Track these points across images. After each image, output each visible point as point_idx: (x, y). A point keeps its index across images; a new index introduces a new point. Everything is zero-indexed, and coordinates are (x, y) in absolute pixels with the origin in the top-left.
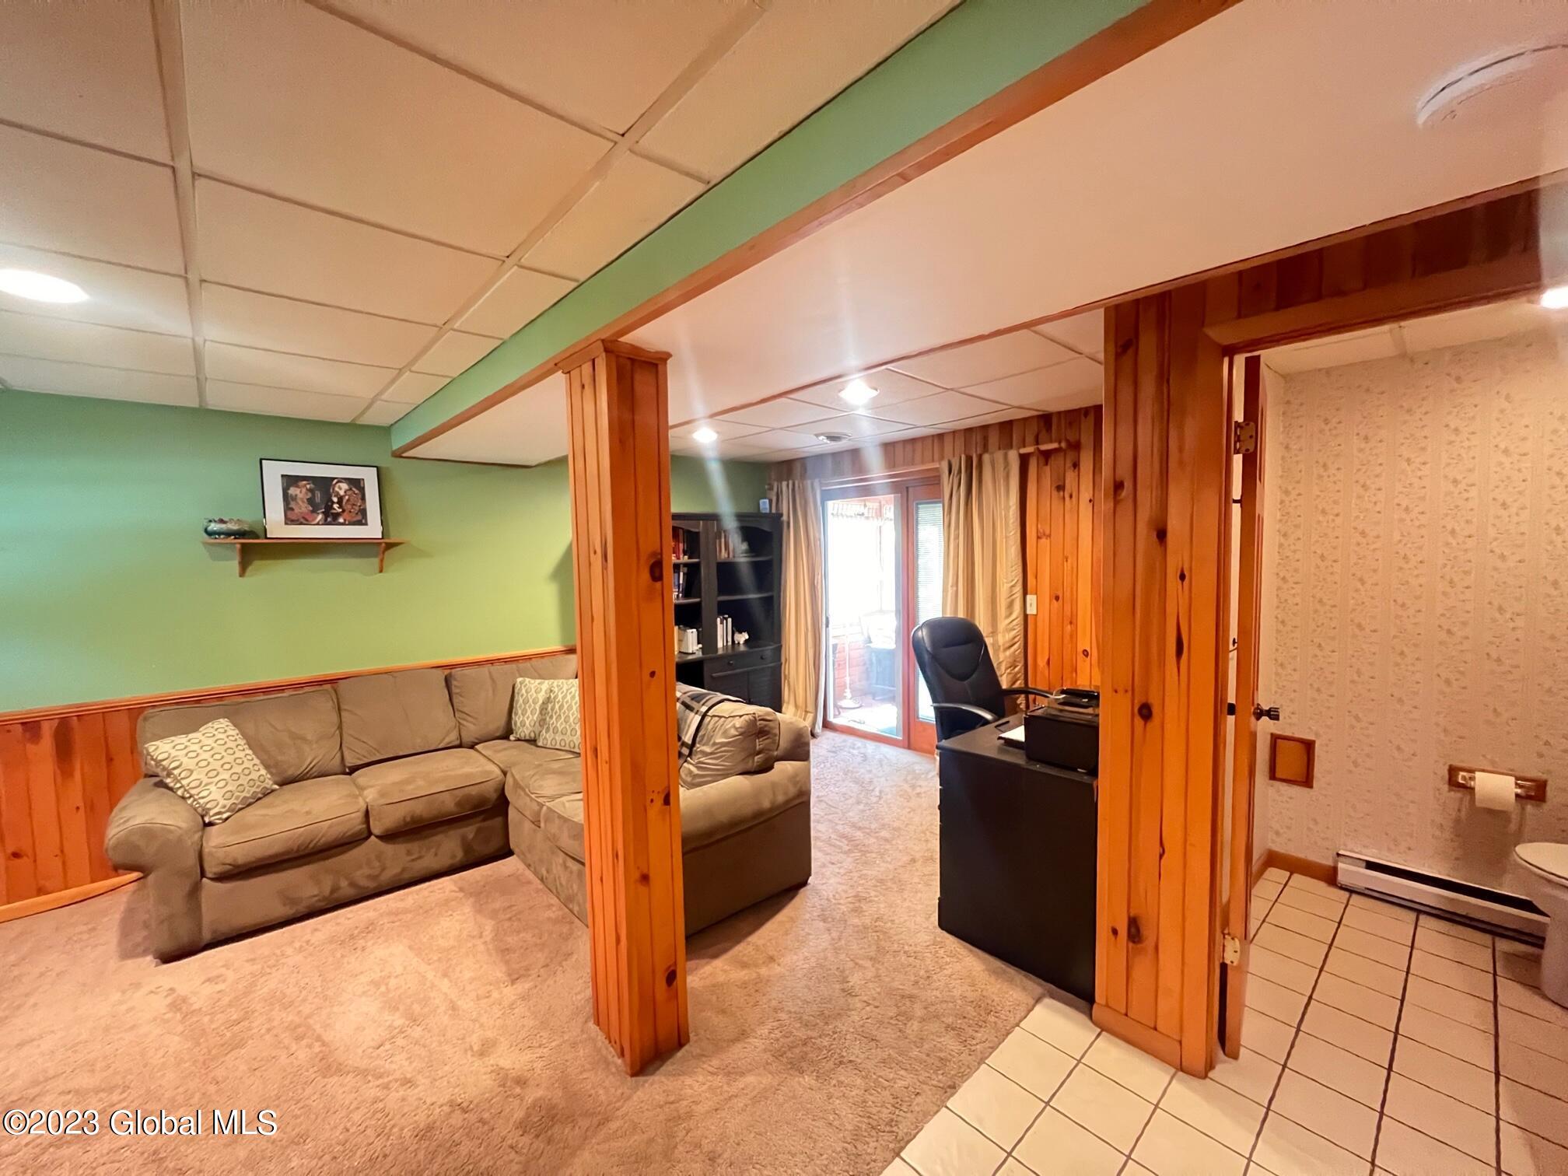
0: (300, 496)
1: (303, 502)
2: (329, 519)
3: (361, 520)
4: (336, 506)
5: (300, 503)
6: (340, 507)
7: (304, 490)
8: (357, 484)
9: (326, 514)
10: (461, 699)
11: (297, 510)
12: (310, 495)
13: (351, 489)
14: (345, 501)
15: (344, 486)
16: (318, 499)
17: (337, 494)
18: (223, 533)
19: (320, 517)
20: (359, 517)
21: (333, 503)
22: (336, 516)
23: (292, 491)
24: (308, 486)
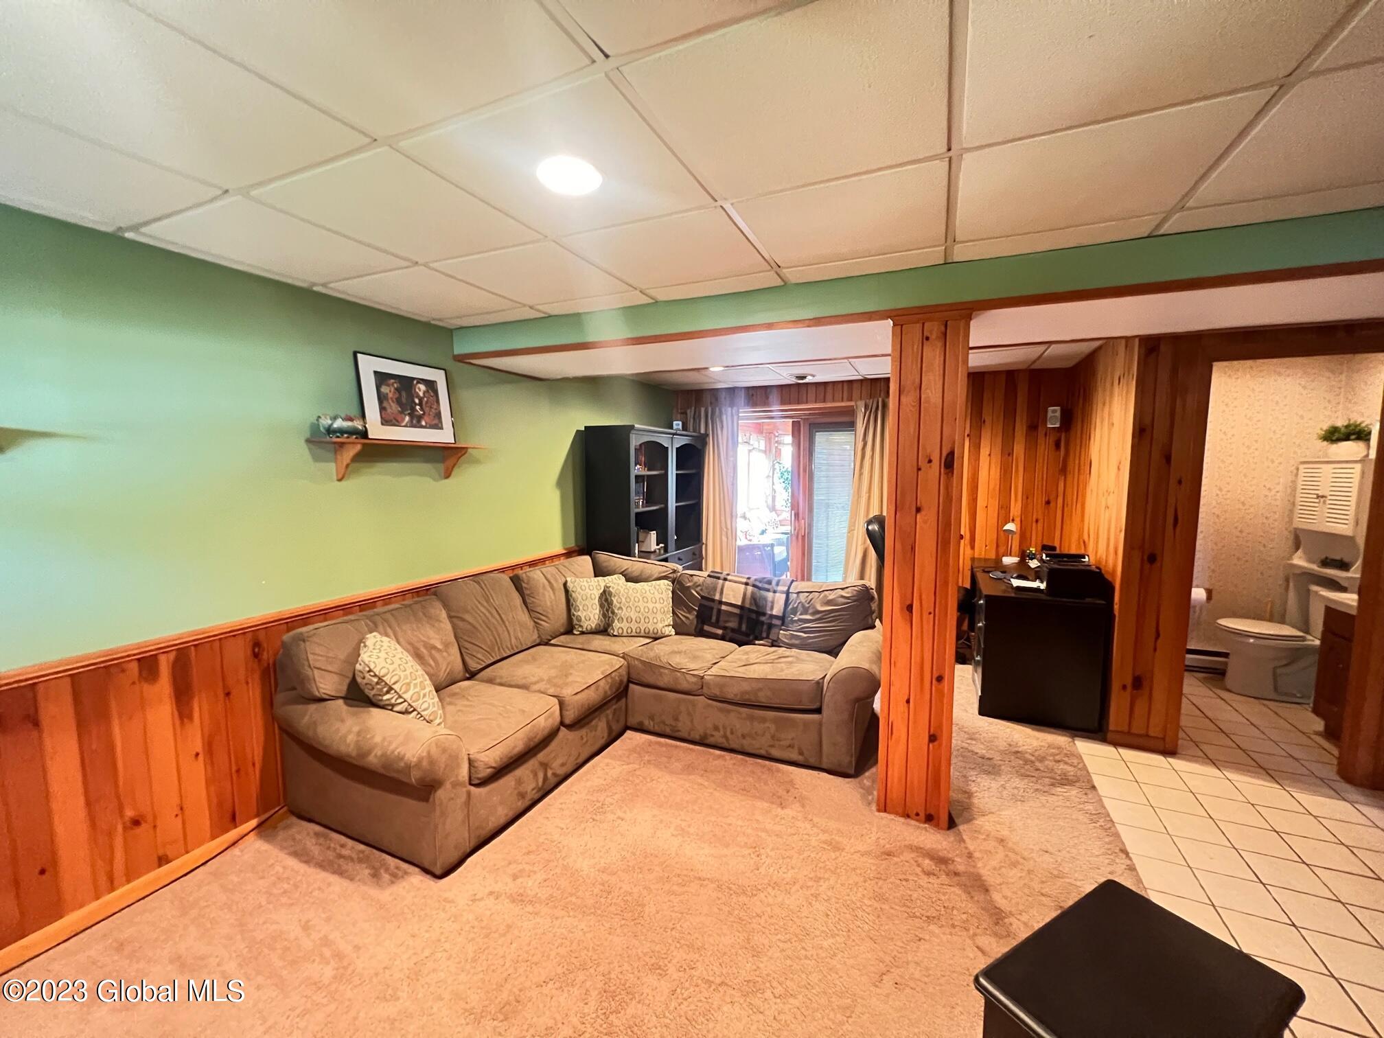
0: (390, 395)
1: (393, 401)
2: (414, 422)
3: (438, 426)
4: (418, 407)
5: (390, 401)
6: (422, 409)
7: (393, 389)
8: (431, 385)
9: (411, 415)
10: (532, 599)
11: (389, 410)
12: (397, 395)
13: (428, 391)
14: (424, 403)
15: (422, 387)
16: (404, 400)
17: (418, 396)
18: (346, 432)
19: (407, 418)
20: (436, 421)
21: (416, 404)
22: (420, 418)
23: (384, 389)
24: (395, 385)
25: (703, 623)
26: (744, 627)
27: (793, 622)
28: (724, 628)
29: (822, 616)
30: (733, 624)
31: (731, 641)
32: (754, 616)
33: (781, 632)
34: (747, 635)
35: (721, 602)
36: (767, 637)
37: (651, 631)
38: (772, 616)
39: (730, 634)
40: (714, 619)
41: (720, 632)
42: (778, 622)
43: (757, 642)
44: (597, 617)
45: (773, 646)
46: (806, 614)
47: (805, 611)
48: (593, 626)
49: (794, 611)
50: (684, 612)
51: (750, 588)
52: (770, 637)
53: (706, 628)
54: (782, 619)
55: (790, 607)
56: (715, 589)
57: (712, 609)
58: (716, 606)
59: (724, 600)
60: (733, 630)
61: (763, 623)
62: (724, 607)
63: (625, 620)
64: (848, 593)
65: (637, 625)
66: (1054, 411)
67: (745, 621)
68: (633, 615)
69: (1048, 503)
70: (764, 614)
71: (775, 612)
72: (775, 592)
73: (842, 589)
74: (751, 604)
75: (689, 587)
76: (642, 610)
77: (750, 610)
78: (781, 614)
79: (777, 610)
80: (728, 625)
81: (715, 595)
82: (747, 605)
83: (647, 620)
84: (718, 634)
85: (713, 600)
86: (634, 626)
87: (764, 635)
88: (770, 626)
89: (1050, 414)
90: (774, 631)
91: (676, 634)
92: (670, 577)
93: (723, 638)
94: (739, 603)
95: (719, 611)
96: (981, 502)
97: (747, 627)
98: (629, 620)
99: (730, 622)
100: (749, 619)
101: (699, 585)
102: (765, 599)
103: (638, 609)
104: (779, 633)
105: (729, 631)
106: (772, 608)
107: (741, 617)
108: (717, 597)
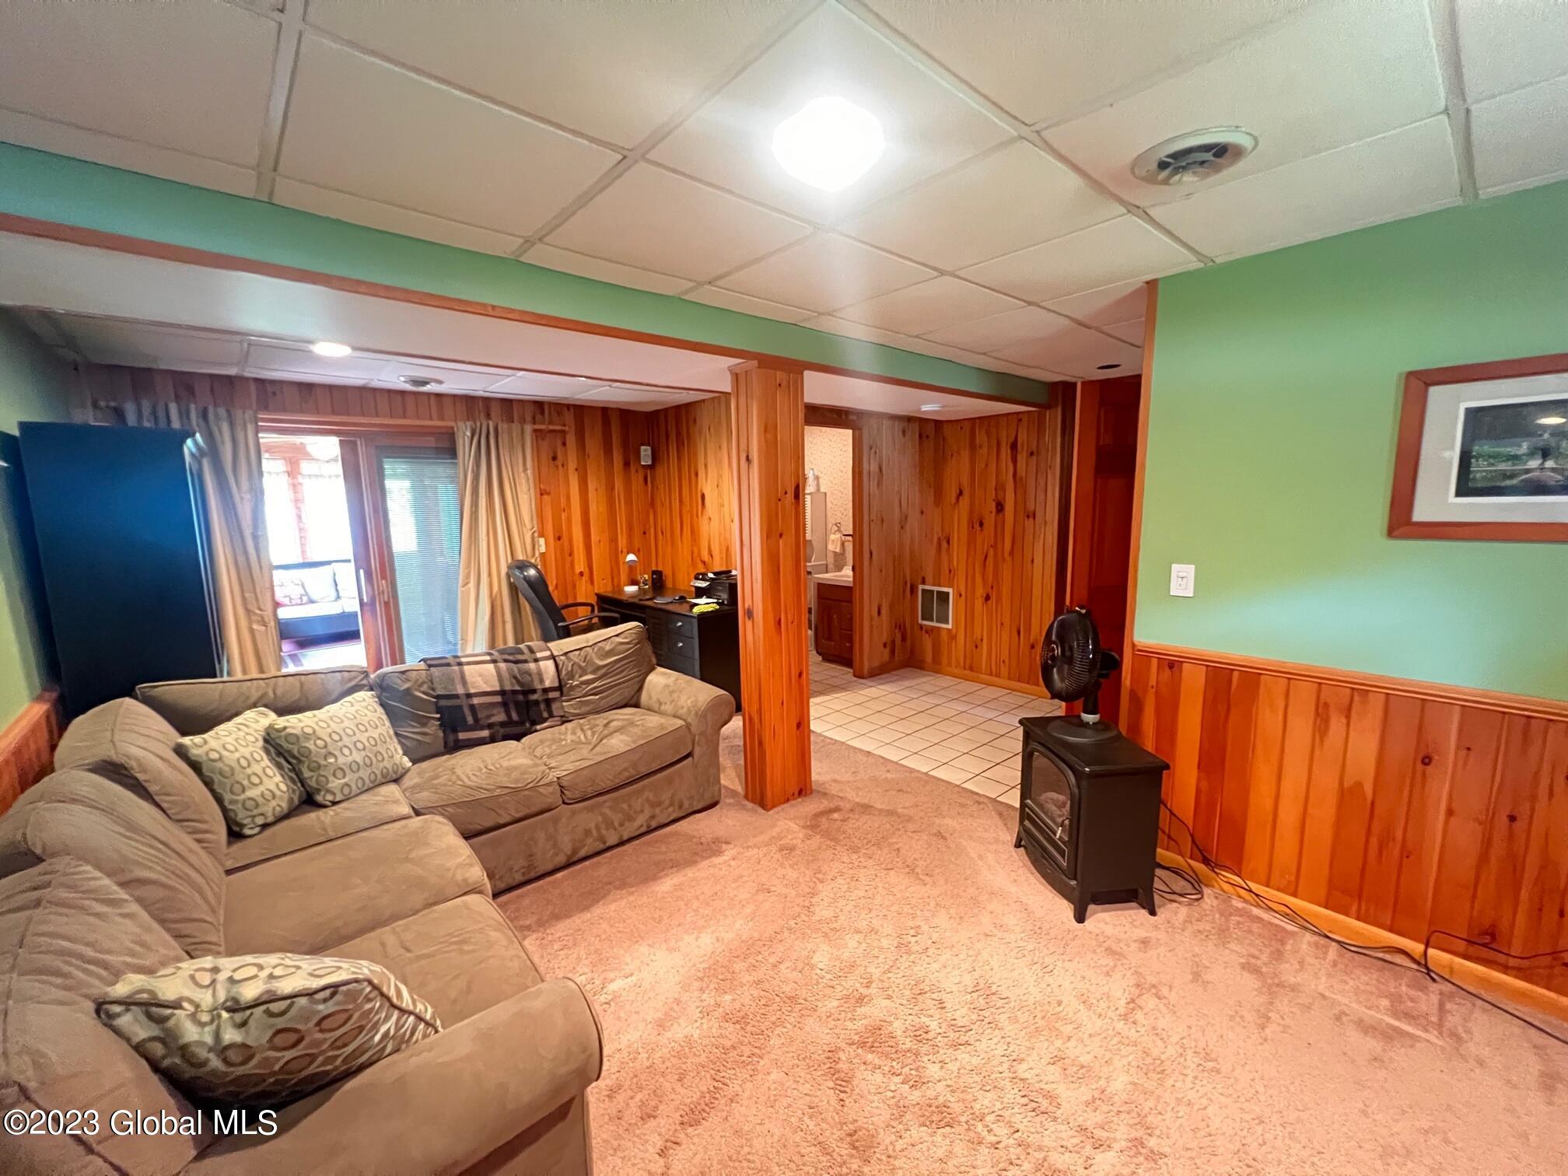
25: (455, 731)
26: (515, 716)
27: (572, 688)
28: (490, 726)
29: (607, 672)
30: (500, 717)
31: (506, 738)
32: (521, 697)
33: (564, 704)
34: (522, 723)
35: (469, 696)
36: (551, 716)
37: (390, 770)
38: (546, 691)
39: (502, 731)
40: (470, 720)
41: (485, 733)
42: (556, 694)
43: (538, 727)
44: (283, 787)
45: (563, 723)
46: (586, 674)
47: (584, 672)
48: (285, 805)
49: (571, 676)
50: (414, 727)
51: (502, 665)
52: (555, 713)
53: (462, 736)
54: (560, 688)
55: (564, 672)
56: (452, 680)
57: (460, 707)
58: (464, 702)
59: (472, 691)
60: (502, 724)
61: (537, 702)
62: (476, 701)
63: (347, 770)
64: (626, 638)
65: (369, 771)
66: (645, 450)
67: (512, 706)
68: (358, 757)
69: (645, 533)
70: (534, 691)
71: (547, 684)
72: (536, 660)
73: (617, 635)
74: (512, 685)
75: (408, 690)
76: (367, 744)
77: (514, 692)
78: (556, 684)
79: (550, 679)
80: (493, 720)
81: (456, 689)
82: (508, 687)
83: (380, 758)
84: (484, 738)
85: (457, 696)
86: (364, 774)
87: (545, 715)
88: (548, 702)
89: (642, 453)
90: (555, 706)
91: (414, 762)
92: (364, 686)
93: (492, 740)
94: (497, 688)
95: (472, 707)
96: (594, 537)
97: (518, 713)
98: (355, 767)
99: (493, 715)
100: (517, 704)
101: (423, 683)
102: (528, 673)
103: (360, 746)
104: (563, 707)
105: (497, 728)
106: (542, 681)
107: (505, 704)
108: (460, 691)
